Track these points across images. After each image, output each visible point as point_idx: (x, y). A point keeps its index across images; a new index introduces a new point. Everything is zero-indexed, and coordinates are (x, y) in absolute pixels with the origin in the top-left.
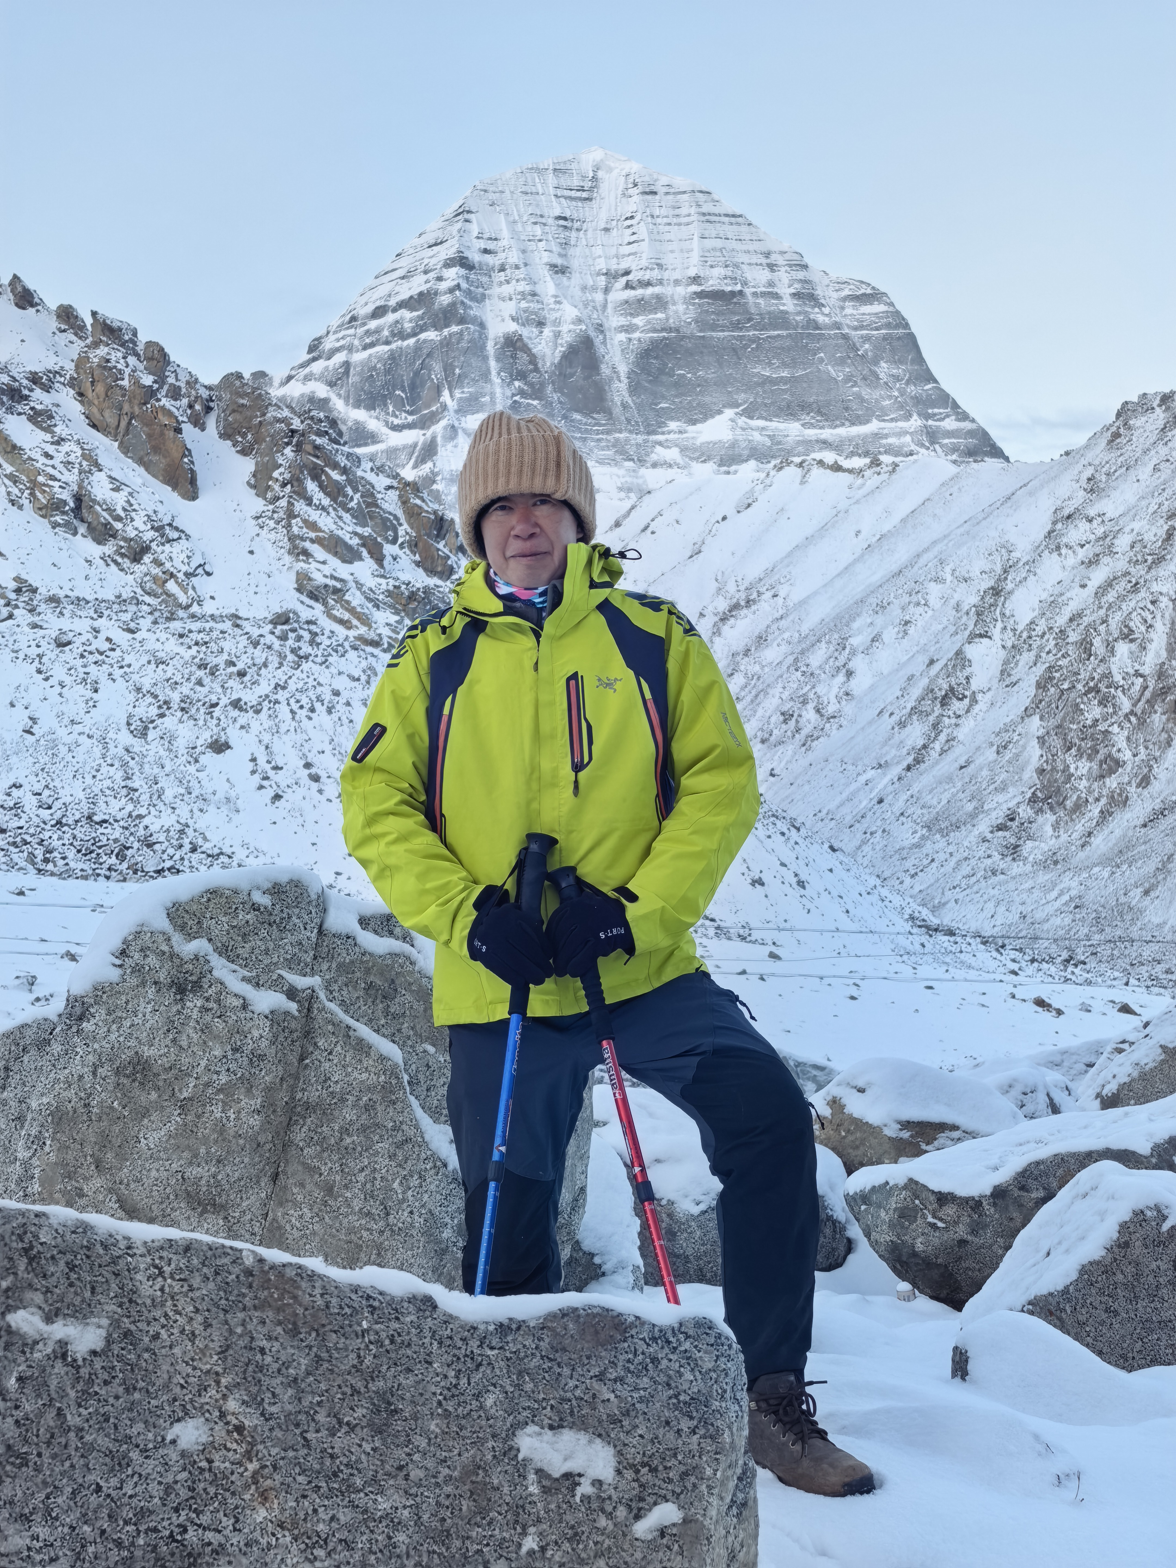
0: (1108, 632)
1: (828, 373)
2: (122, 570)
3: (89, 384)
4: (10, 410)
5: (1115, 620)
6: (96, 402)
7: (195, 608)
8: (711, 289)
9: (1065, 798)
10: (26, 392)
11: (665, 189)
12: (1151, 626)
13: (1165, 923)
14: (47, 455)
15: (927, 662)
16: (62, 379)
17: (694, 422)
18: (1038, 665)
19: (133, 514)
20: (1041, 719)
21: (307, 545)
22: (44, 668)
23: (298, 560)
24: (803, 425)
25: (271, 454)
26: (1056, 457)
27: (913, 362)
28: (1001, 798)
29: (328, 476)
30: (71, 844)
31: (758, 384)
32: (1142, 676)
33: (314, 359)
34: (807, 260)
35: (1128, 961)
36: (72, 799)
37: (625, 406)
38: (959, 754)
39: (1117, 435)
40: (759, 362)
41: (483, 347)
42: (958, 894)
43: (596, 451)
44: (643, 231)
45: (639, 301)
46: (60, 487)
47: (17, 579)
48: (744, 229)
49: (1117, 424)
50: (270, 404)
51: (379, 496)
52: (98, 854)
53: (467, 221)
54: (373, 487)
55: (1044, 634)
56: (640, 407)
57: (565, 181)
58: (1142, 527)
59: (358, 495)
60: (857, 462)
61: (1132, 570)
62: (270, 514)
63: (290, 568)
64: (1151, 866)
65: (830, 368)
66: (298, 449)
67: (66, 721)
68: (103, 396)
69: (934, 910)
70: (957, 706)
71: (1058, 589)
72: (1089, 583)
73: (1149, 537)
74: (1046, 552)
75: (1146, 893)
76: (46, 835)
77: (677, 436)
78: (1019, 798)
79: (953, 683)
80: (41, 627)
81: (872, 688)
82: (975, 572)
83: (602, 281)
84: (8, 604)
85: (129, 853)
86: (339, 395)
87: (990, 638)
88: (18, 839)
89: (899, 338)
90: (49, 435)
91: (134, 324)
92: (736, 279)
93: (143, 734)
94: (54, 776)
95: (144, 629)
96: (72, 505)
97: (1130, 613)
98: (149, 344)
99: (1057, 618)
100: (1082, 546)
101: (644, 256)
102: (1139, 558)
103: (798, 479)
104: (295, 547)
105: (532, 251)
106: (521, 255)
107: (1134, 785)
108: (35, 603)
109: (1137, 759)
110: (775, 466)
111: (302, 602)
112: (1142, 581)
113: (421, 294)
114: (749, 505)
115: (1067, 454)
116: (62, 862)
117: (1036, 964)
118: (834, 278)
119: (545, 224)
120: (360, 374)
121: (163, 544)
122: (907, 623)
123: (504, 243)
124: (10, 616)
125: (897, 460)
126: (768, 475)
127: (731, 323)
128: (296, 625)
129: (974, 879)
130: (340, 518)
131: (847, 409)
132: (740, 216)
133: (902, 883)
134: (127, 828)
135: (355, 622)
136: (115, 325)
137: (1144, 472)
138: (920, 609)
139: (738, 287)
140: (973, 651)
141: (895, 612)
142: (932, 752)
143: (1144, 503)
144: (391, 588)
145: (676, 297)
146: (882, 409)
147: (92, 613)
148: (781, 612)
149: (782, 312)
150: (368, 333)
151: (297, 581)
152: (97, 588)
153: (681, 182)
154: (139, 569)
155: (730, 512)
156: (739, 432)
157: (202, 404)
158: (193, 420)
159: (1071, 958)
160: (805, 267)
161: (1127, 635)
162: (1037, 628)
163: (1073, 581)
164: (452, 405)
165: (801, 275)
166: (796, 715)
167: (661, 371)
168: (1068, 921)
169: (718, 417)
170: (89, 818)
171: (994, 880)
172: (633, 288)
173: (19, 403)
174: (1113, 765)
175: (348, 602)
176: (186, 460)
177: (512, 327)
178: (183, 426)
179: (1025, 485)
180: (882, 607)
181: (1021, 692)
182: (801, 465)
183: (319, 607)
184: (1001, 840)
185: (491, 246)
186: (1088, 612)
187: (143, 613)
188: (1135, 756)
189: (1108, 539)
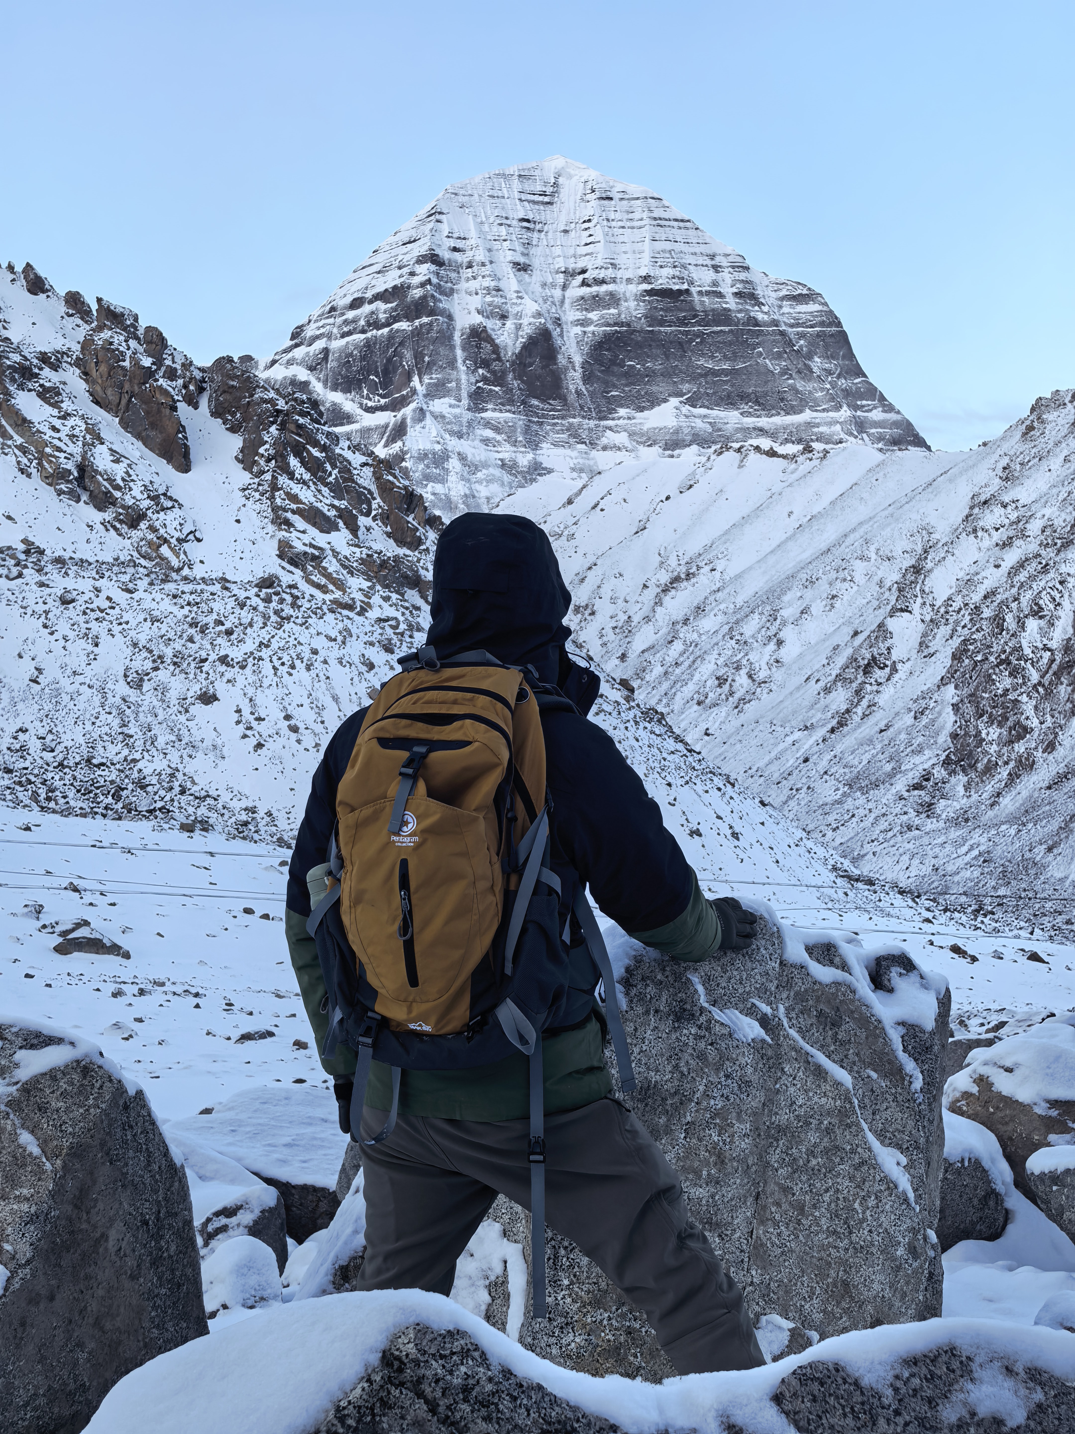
0: (1020, 610)
1: (766, 366)
2: (120, 535)
3: (93, 365)
4: (21, 387)
5: (1026, 598)
6: (100, 381)
7: (186, 572)
8: (660, 287)
9: (977, 761)
10: (36, 371)
11: (621, 195)
12: (1059, 604)
13: (1066, 877)
14: (54, 429)
15: (852, 633)
16: (69, 360)
17: (641, 409)
18: (955, 638)
19: (131, 484)
20: (956, 687)
21: (289, 515)
22: (49, 623)
23: (280, 530)
24: (741, 414)
25: (258, 433)
26: (975, 447)
27: (844, 357)
28: (917, 759)
29: (309, 453)
30: (72, 784)
31: (701, 375)
32: (1049, 650)
33: (297, 345)
34: (748, 262)
35: (1031, 911)
36: (73, 743)
37: (578, 393)
38: (879, 719)
39: (1031, 428)
40: (703, 355)
41: (451, 337)
42: (875, 847)
43: (551, 434)
44: (598, 233)
45: (594, 297)
46: (65, 458)
47: (25, 541)
48: (692, 233)
49: (1031, 418)
50: (258, 386)
51: (355, 472)
52: (96, 794)
53: (438, 221)
54: (350, 464)
55: (960, 609)
56: (592, 394)
57: (528, 186)
58: (1053, 513)
59: (336, 471)
60: (791, 449)
61: (1043, 553)
62: (255, 486)
63: (272, 536)
64: (1055, 824)
65: (767, 361)
66: (282, 428)
67: (69, 672)
68: (105, 376)
69: (854, 861)
70: (879, 674)
71: (974, 569)
72: (1002, 563)
73: (1058, 522)
74: (964, 534)
75: (1050, 849)
76: (50, 775)
77: (626, 421)
78: (934, 760)
79: (875, 653)
80: (48, 586)
81: (801, 655)
82: (898, 552)
83: (561, 278)
84: (17, 564)
85: (124, 793)
86: (319, 379)
87: (910, 612)
88: (24, 779)
89: (832, 335)
90: (56, 410)
91: (135, 310)
92: (683, 278)
93: (138, 685)
94: (57, 722)
95: (141, 590)
96: (76, 474)
97: (1040, 592)
98: (149, 329)
99: (972, 595)
100: (997, 529)
101: (600, 256)
102: (1050, 541)
103: (737, 463)
104: (278, 517)
105: (497, 250)
106: (487, 254)
107: (1041, 750)
108: (43, 563)
109: (1043, 726)
110: (715, 451)
111: (283, 568)
112: (1051, 563)
113: (395, 287)
114: (691, 486)
115: (985, 444)
116: (63, 801)
117: (948, 914)
118: (773, 280)
119: (509, 226)
120: (338, 360)
121: (158, 512)
122: (834, 597)
123: (472, 242)
124: (20, 575)
125: (828, 447)
126: (709, 459)
127: (678, 319)
128: (279, 589)
129: (890, 834)
130: (319, 491)
131: (782, 400)
132: (688, 221)
133: (824, 836)
134: (122, 771)
135: (331, 587)
136: (119, 310)
137: (1055, 463)
138: (846, 585)
139: (685, 286)
140: (893, 624)
141: (823, 588)
142: (854, 717)
143: (1055, 491)
144: (364, 556)
145: (628, 295)
146: (815, 400)
147: (94, 573)
148: (718, 585)
149: (725, 309)
150: (346, 322)
151: (279, 549)
152: (97, 551)
153: (635, 189)
154: (136, 534)
155: (674, 493)
156: (682, 418)
157: (196, 385)
158: (187, 399)
159: (981, 909)
160: (747, 268)
161: (1037, 612)
162: (954, 604)
163: (988, 562)
164: (421, 389)
165: (743, 276)
166: (730, 679)
167: (613, 362)
168: (976, 874)
169: (663, 405)
170: (89, 761)
171: (910, 835)
172: (589, 286)
173: (30, 380)
174: (1022, 731)
175: (325, 569)
176: (180, 436)
177: (478, 319)
178: (178, 404)
179: (945, 473)
180: (811, 582)
181: (938, 663)
182: (739, 450)
183: (298, 572)
184: (917, 799)
185: (459, 244)
186: (1001, 590)
187: (140, 575)
188: (1041, 723)
189: (1021, 523)
